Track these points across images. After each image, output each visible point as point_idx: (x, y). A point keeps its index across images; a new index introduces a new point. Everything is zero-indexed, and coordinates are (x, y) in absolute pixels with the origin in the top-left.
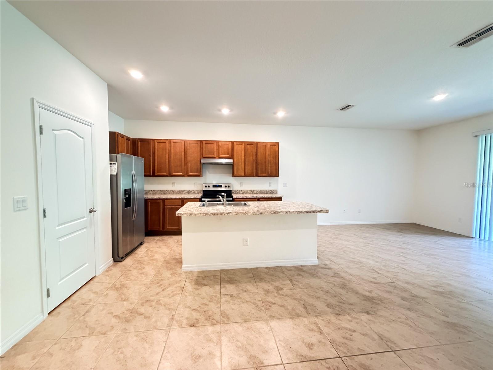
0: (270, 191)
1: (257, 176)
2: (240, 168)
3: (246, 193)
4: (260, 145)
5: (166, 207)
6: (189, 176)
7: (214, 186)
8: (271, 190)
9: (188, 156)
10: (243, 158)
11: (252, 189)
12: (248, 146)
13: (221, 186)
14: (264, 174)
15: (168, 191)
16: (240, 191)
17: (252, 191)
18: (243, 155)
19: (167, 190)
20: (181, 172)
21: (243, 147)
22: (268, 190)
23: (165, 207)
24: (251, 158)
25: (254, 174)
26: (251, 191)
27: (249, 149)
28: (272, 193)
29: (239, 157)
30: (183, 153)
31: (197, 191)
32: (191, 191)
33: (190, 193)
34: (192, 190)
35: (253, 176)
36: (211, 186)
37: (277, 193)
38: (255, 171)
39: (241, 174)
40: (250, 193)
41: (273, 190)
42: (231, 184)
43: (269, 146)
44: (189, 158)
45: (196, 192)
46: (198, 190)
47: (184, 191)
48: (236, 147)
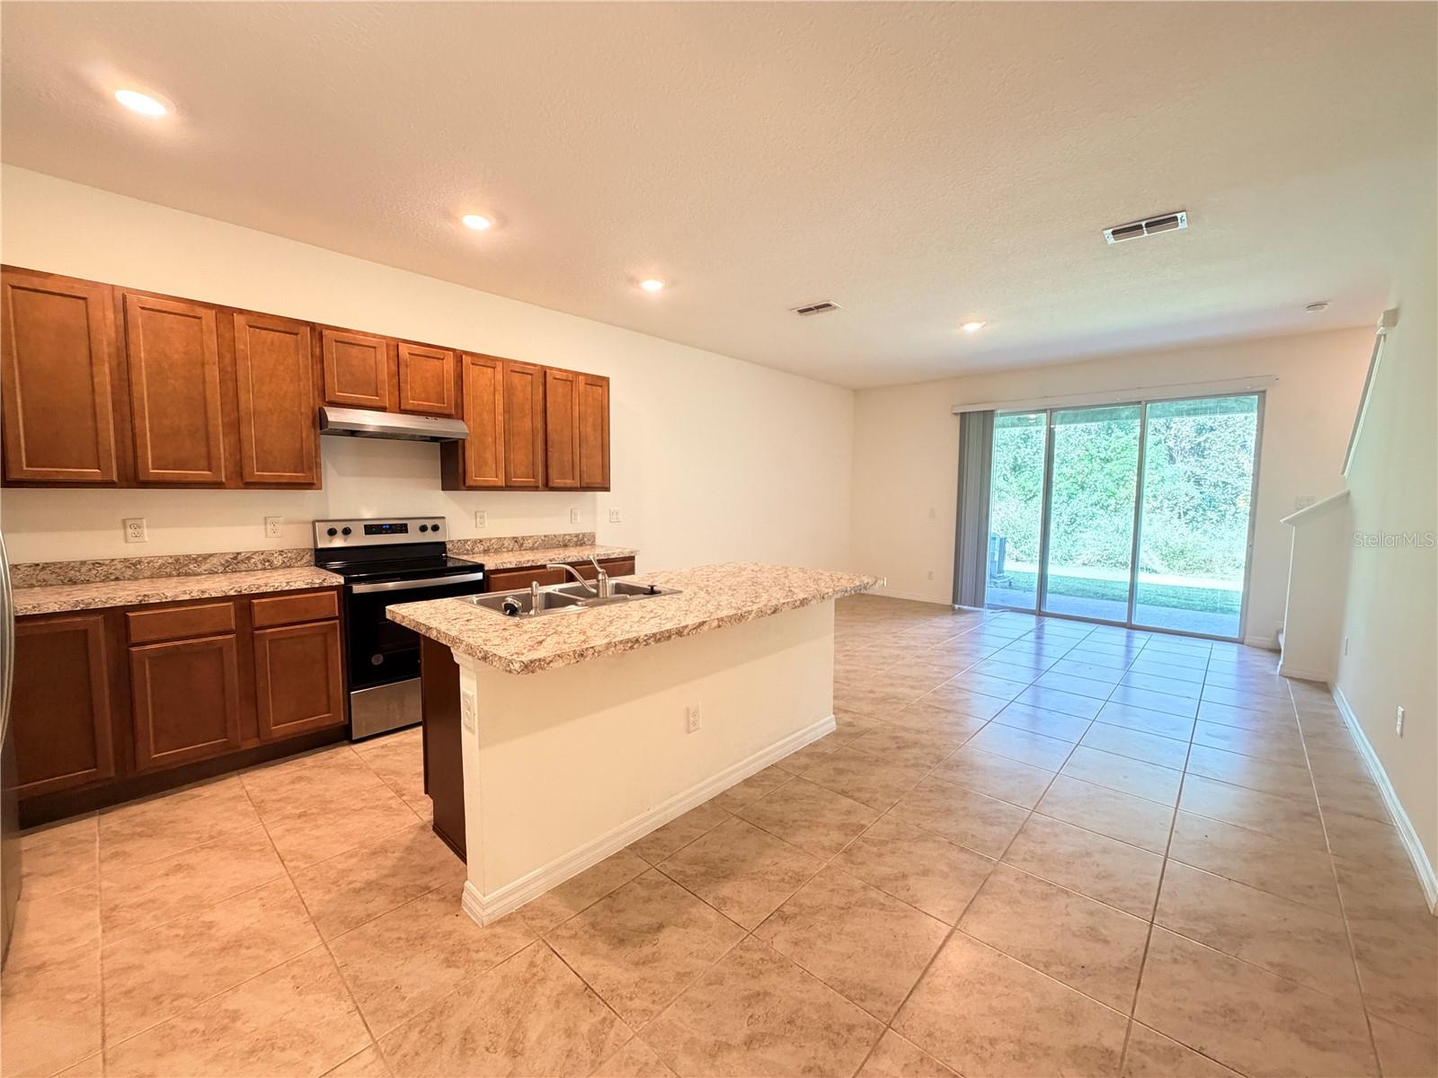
0: (575, 539)
1: (548, 487)
2: (489, 455)
3: (497, 551)
4: (555, 378)
5: (133, 649)
6: (249, 485)
7: (371, 529)
8: (577, 536)
9: (241, 385)
10: (500, 418)
11: (519, 534)
12: (516, 378)
13: (402, 529)
14: (569, 482)
15: (96, 564)
16: (475, 542)
17: (519, 543)
18: (500, 409)
19: (83, 563)
20: (203, 463)
21: (499, 377)
22: (569, 535)
23: (128, 652)
24: (526, 424)
25: (537, 481)
26: (515, 540)
27: (519, 388)
28: (581, 545)
29: (486, 416)
30: (213, 373)
31: (281, 552)
32: (249, 558)
33: (243, 567)
34: (255, 553)
35: (536, 488)
36: (358, 529)
37: (593, 544)
38: (540, 469)
39: (492, 480)
40: (512, 550)
41: (584, 535)
42: (443, 518)
43: (582, 386)
44: (247, 400)
45: (278, 561)
46: (284, 548)
47: (206, 557)
48: (472, 374)
